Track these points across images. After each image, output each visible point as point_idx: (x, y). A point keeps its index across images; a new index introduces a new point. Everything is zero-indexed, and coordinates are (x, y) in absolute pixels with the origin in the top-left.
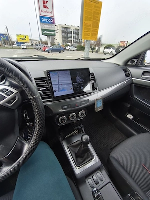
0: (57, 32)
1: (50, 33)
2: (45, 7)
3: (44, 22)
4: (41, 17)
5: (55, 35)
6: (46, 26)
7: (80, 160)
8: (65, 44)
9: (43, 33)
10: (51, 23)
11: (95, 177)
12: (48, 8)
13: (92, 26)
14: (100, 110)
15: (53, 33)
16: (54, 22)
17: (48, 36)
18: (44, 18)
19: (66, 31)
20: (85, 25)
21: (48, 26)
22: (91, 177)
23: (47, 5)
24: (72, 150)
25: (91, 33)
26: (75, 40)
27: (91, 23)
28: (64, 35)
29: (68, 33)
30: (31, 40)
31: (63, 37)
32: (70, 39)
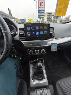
0: (45, 16)
1: (42, 17)
2: (41, 5)
3: (40, 12)
4: (39, 10)
5: (44, 18)
6: (40, 14)
7: (36, 77)
8: (48, 21)
9: (38, 17)
10: (43, 12)
11: (41, 91)
12: (42, 6)
13: (63, 8)
14: (55, 51)
15: (43, 17)
16: (44, 11)
17: (40, 18)
18: (40, 10)
19: (50, 15)
20: (59, 8)
21: (41, 14)
22: (39, 90)
23: (42, 4)
24: (33, 70)
25: (62, 12)
26: (54, 19)
27: (62, 6)
28: (48, 17)
29: (50, 16)
30: (33, 21)
31: (48, 18)
32: (51, 19)
